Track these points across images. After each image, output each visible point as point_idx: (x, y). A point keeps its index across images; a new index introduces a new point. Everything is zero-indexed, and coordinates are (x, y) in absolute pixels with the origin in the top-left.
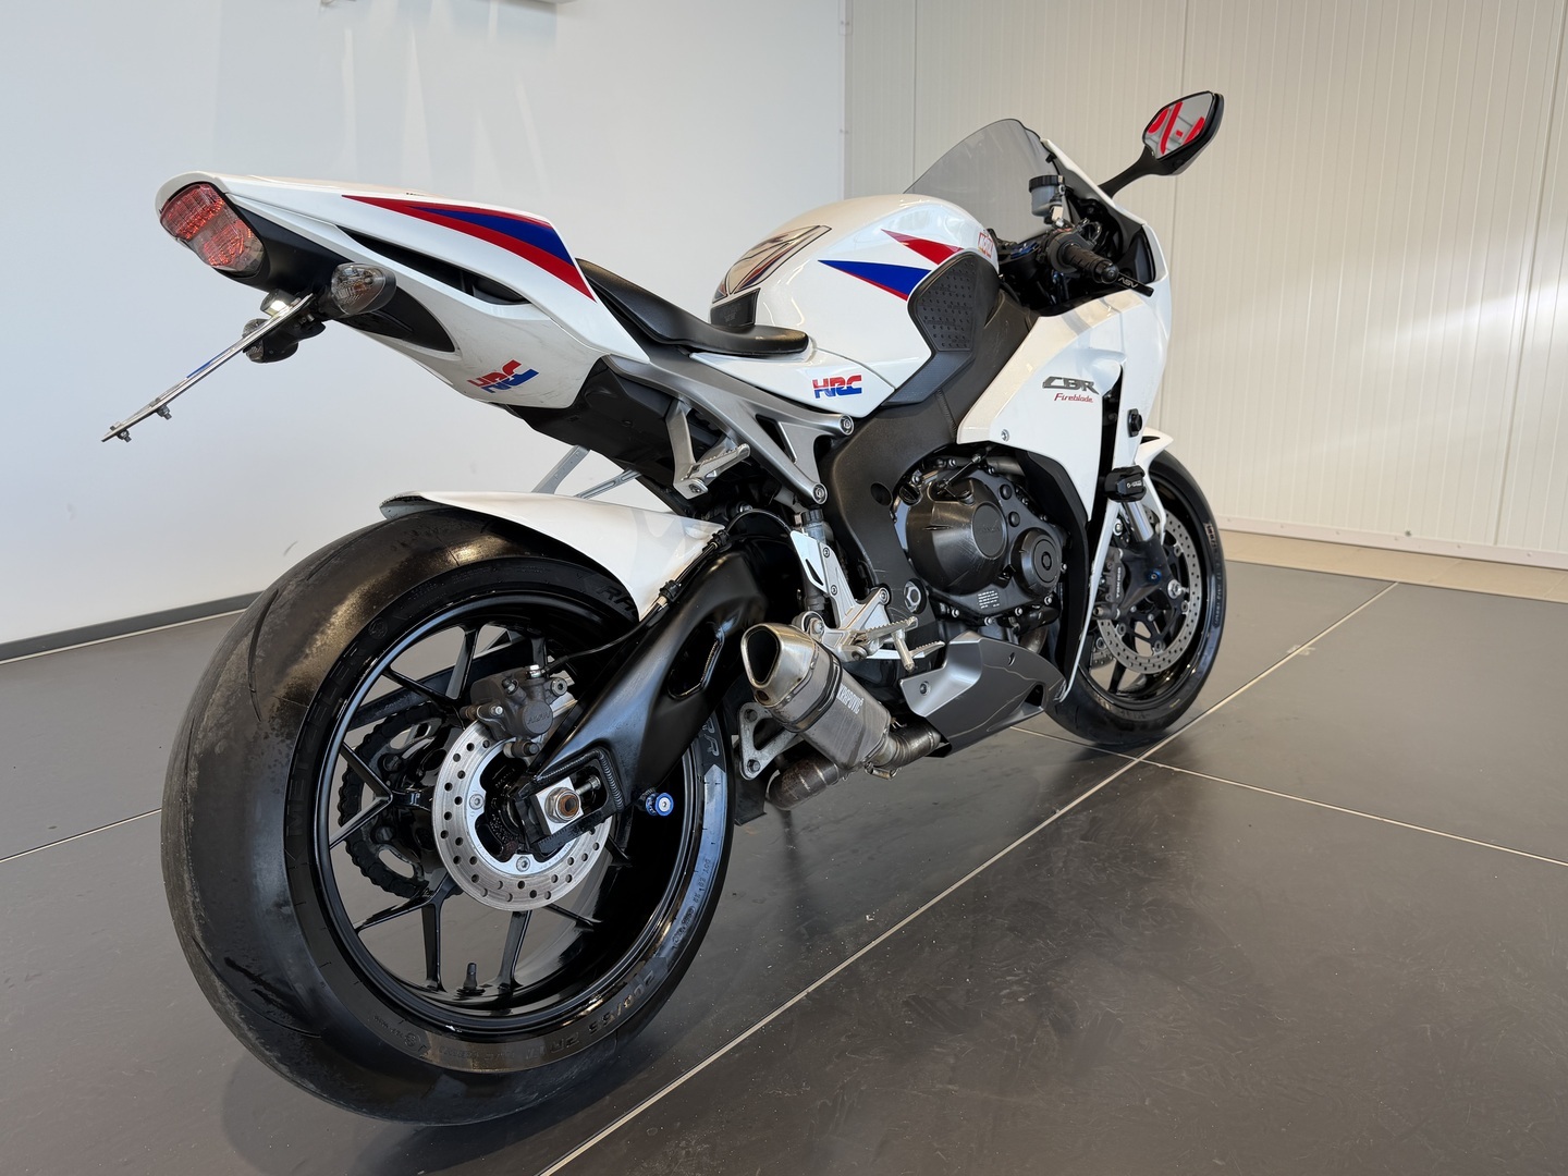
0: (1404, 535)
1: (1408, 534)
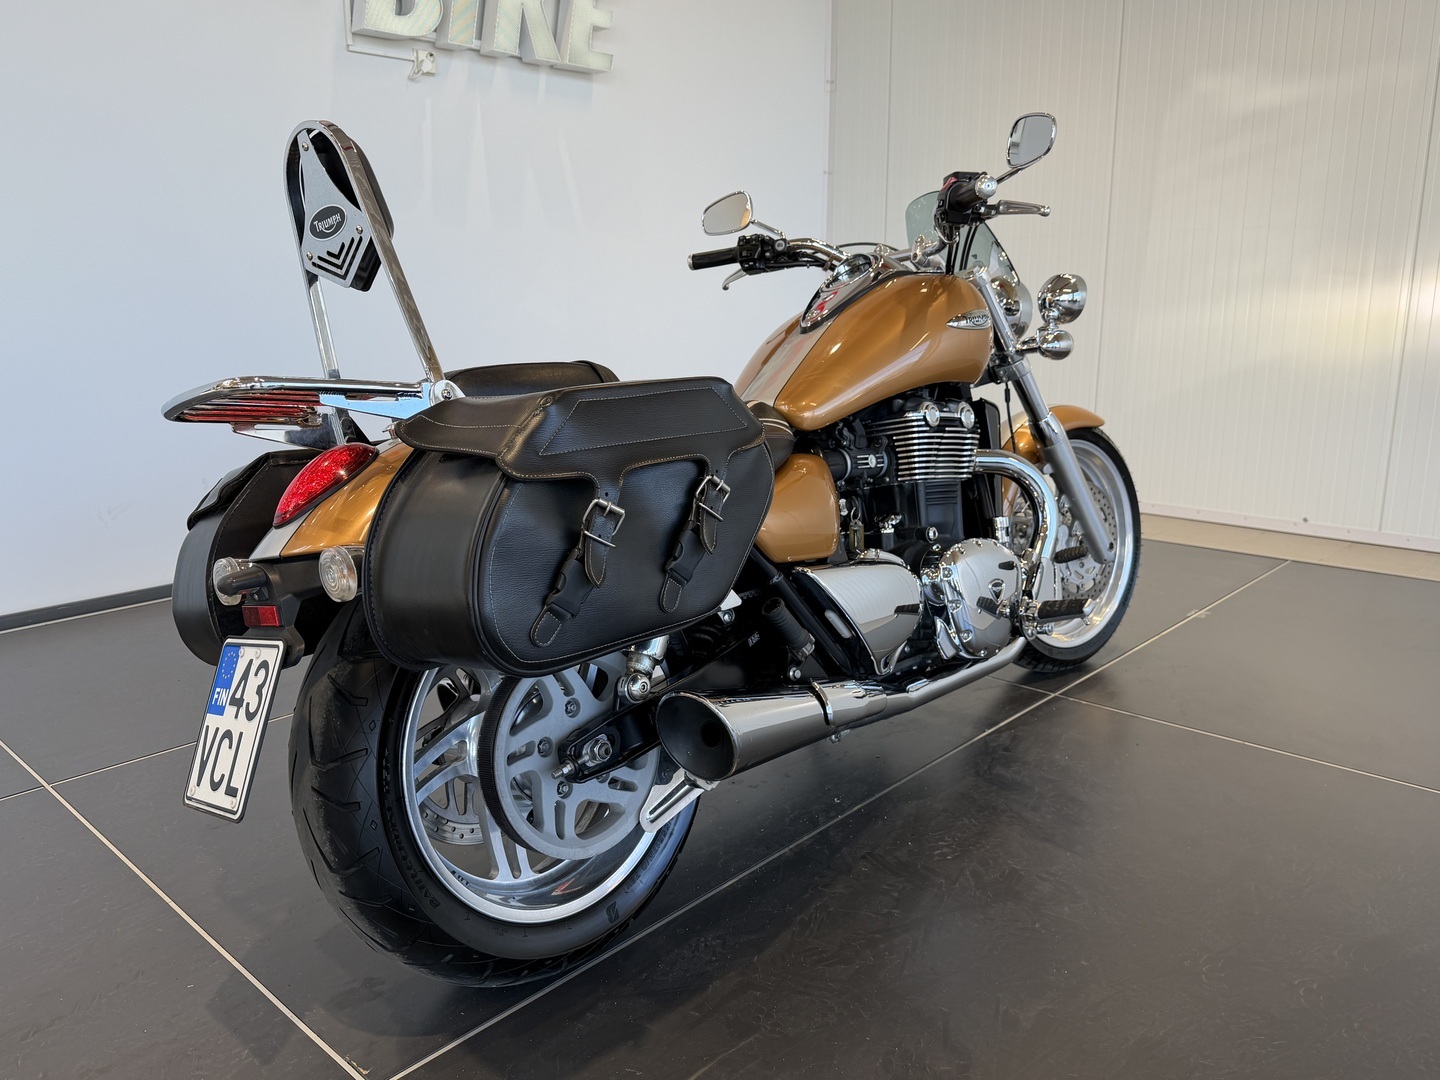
0: (1301, 521)
1: (1305, 520)
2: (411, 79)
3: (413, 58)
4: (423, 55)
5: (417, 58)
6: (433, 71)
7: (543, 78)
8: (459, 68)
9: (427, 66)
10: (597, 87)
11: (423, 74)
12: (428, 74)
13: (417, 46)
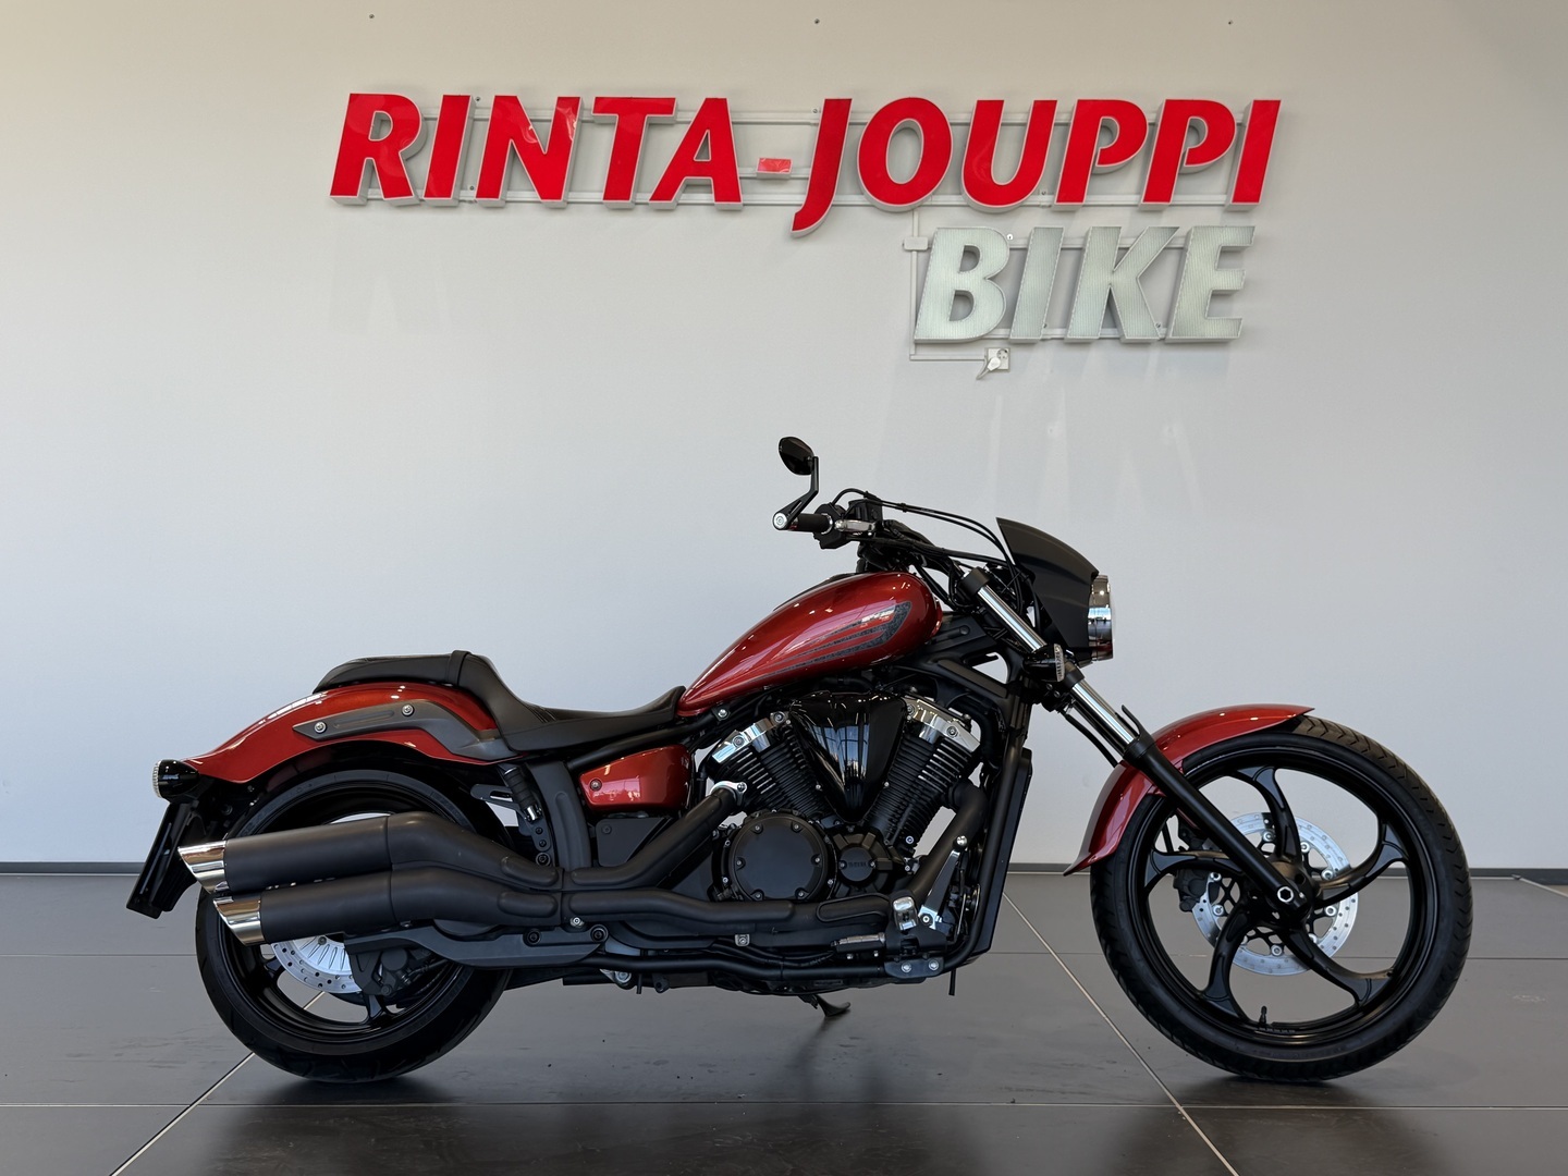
2: (979, 378)
3: (983, 358)
4: (993, 353)
5: (986, 357)
6: (1007, 368)
7: (1154, 355)
8: (1042, 358)
9: (995, 363)
10: (1233, 355)
11: (990, 372)
12: (996, 370)
13: (990, 344)
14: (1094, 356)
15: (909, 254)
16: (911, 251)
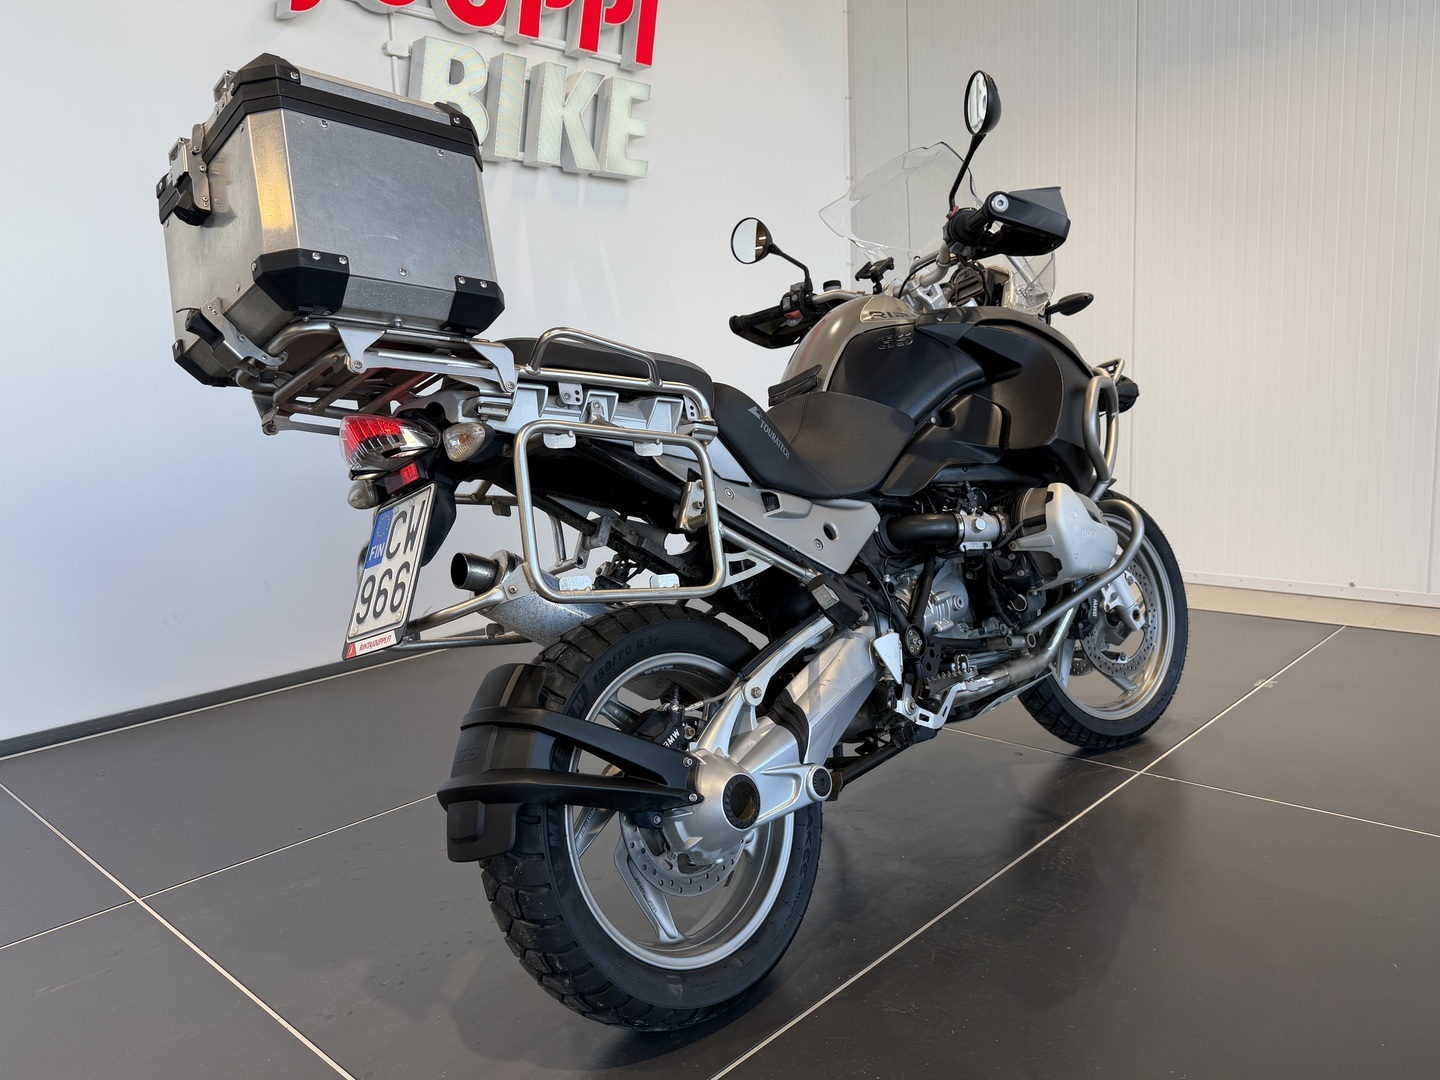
0: (1348, 586)
1: (1352, 585)
7: (583, 184)
8: (506, 178)
10: (632, 191)
14: (544, 181)
15: (389, 59)
16: (391, 56)
